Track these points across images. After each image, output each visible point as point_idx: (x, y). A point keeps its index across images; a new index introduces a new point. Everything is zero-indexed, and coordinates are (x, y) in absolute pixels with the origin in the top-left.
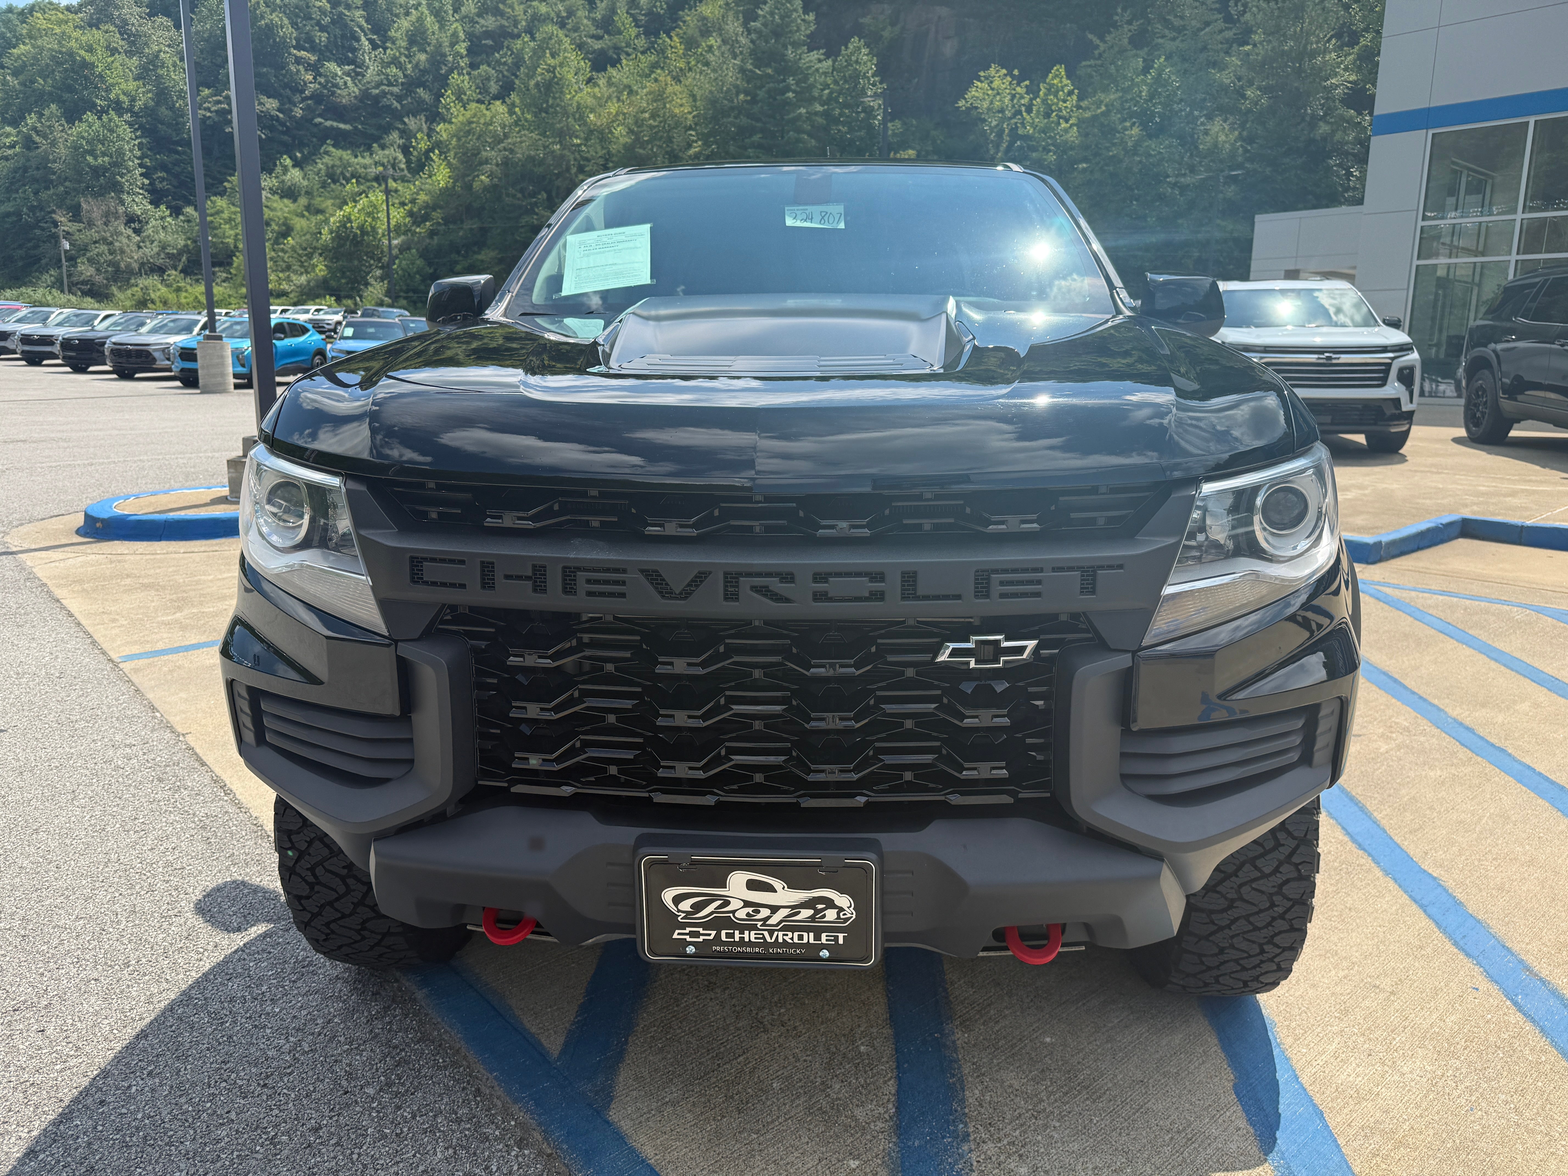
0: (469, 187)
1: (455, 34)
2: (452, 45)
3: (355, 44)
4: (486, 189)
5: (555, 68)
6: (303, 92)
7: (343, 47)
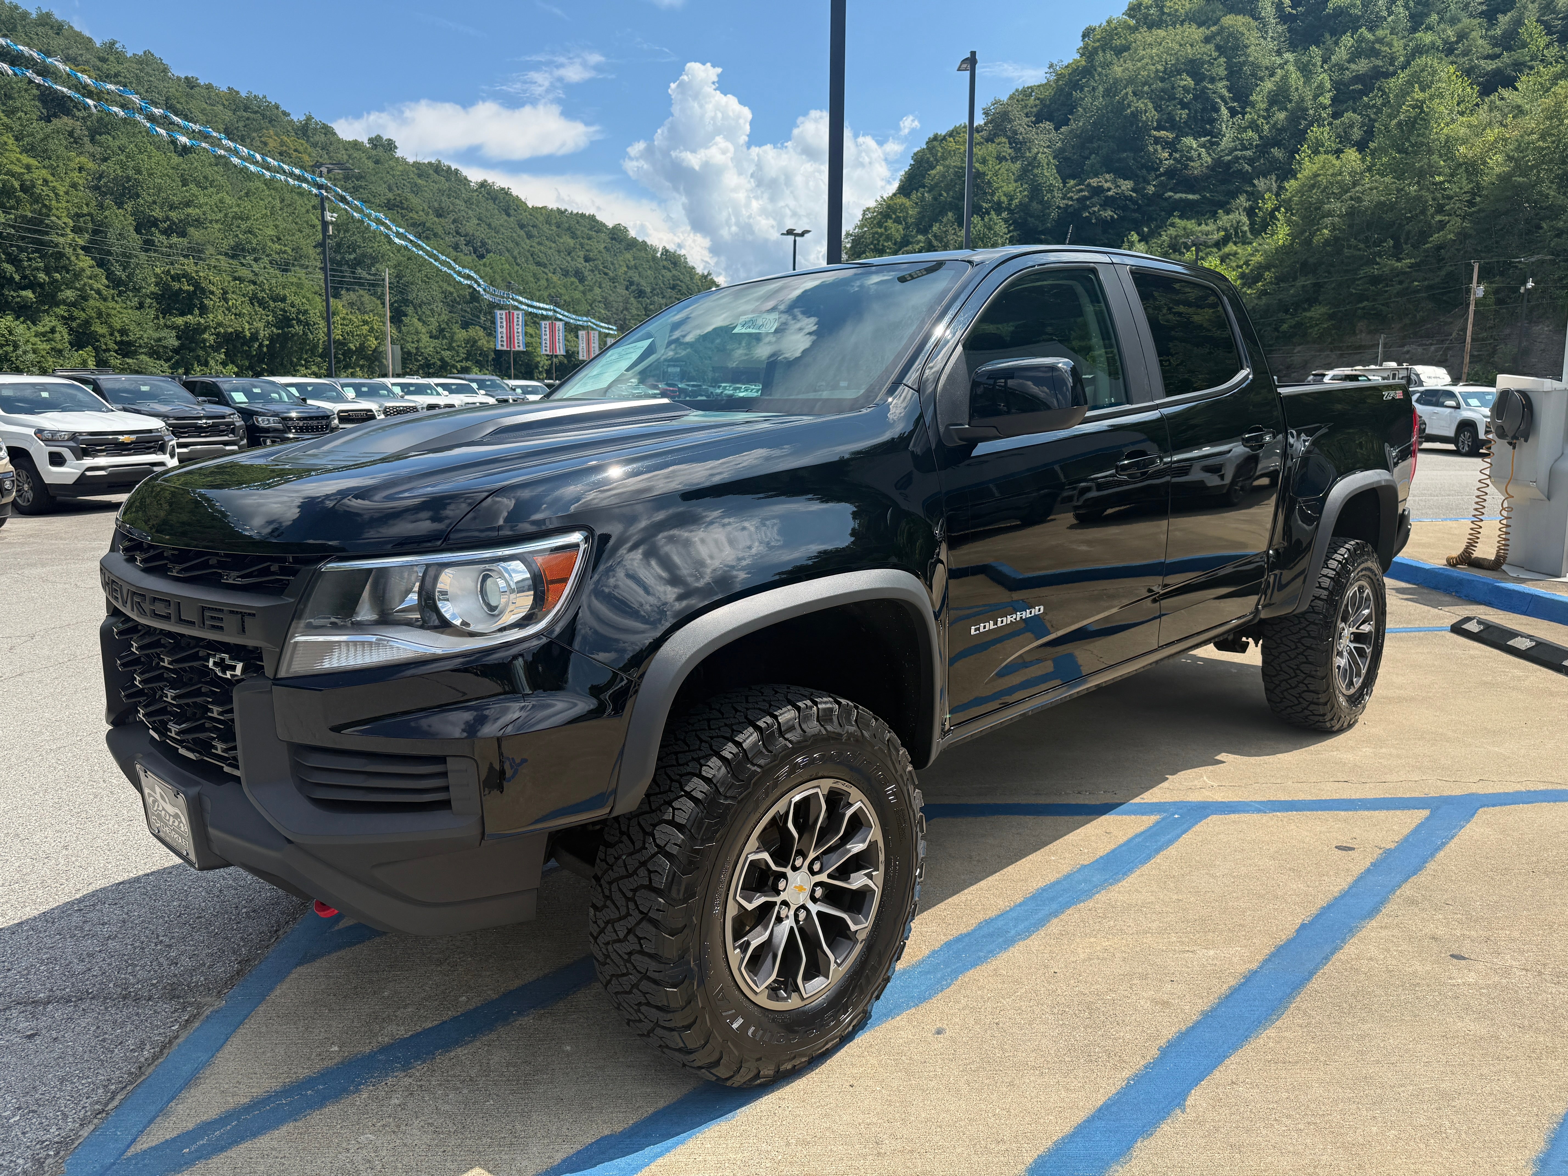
0: (1308, 242)
1: (1321, 86)
2: (1316, 97)
3: (1215, 115)
4: (1327, 242)
5: (1423, 102)
6: (1158, 169)
7: (1202, 119)
